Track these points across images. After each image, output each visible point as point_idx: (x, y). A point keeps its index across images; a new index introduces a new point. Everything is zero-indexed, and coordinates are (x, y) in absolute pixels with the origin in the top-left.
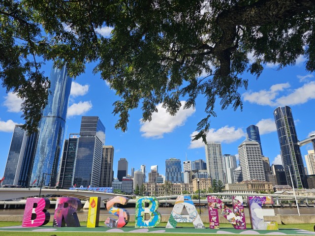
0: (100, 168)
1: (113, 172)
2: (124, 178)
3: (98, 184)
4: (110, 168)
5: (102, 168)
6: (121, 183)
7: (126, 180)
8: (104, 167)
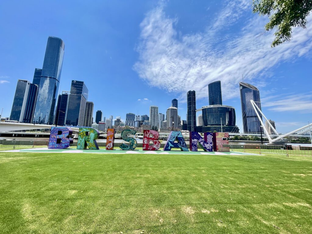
0: (84, 115)
1: (93, 118)
2: (100, 122)
3: (83, 125)
4: (91, 116)
5: (85, 115)
6: (98, 125)
7: (101, 123)
8: (86, 115)
